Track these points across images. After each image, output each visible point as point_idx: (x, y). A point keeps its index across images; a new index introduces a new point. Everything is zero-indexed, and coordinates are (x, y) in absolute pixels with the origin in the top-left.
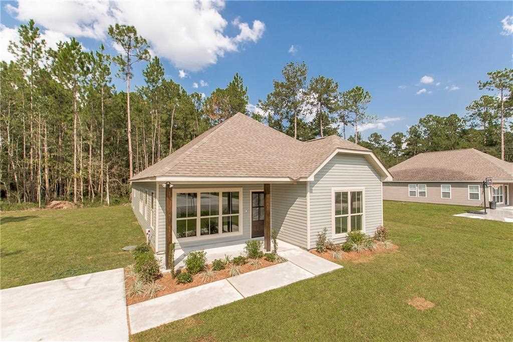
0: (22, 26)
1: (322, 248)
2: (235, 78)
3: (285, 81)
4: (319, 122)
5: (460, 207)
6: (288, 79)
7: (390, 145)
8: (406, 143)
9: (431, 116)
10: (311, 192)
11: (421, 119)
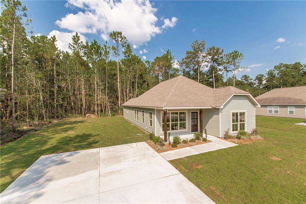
0: (73, 36)
1: (227, 137)
2: (167, 52)
3: (192, 51)
4: (212, 71)
5: (300, 119)
6: (194, 50)
7: (255, 82)
8: (266, 81)
9: (282, 64)
10: (221, 113)
11: (275, 66)
